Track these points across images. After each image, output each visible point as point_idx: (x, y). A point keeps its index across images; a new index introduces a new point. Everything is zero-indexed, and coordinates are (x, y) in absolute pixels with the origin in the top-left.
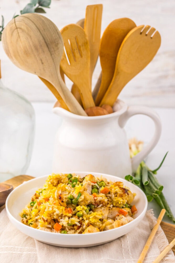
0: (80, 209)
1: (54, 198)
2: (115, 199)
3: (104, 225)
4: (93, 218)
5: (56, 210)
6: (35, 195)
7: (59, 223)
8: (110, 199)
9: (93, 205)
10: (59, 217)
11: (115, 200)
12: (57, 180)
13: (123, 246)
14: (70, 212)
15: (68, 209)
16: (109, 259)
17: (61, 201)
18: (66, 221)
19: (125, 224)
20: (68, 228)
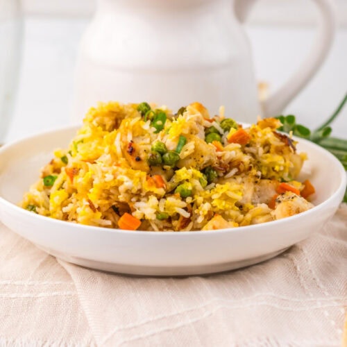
0: (185, 175)
1: (114, 155)
2: (266, 158)
3: (249, 216)
4: (220, 198)
5: (125, 178)
6: (52, 163)
7: (134, 214)
8: (253, 159)
9: (214, 169)
10: (131, 198)
11: (266, 161)
12: (113, 118)
13: (298, 269)
14: (160, 183)
15: (155, 177)
16: (274, 297)
17: (135, 158)
18: (153, 207)
19: (303, 210)
20: (157, 225)
